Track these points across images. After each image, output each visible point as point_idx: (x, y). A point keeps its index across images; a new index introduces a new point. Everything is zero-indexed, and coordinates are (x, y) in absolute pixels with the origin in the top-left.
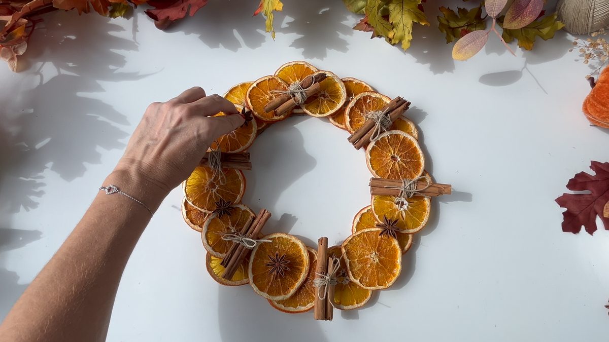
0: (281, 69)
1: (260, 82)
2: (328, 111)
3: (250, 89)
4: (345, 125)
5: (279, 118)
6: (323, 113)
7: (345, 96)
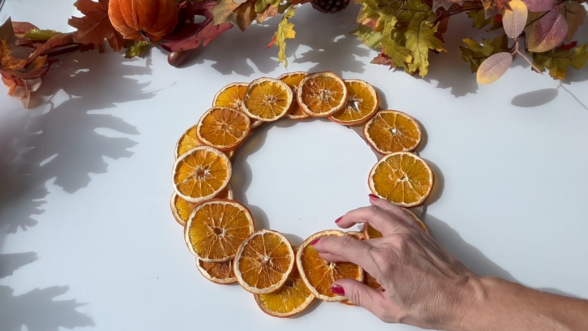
0: (216, 99)
1: (204, 119)
2: (283, 110)
3: (199, 129)
4: (306, 113)
5: (242, 138)
6: (280, 114)
7: (290, 90)
